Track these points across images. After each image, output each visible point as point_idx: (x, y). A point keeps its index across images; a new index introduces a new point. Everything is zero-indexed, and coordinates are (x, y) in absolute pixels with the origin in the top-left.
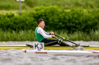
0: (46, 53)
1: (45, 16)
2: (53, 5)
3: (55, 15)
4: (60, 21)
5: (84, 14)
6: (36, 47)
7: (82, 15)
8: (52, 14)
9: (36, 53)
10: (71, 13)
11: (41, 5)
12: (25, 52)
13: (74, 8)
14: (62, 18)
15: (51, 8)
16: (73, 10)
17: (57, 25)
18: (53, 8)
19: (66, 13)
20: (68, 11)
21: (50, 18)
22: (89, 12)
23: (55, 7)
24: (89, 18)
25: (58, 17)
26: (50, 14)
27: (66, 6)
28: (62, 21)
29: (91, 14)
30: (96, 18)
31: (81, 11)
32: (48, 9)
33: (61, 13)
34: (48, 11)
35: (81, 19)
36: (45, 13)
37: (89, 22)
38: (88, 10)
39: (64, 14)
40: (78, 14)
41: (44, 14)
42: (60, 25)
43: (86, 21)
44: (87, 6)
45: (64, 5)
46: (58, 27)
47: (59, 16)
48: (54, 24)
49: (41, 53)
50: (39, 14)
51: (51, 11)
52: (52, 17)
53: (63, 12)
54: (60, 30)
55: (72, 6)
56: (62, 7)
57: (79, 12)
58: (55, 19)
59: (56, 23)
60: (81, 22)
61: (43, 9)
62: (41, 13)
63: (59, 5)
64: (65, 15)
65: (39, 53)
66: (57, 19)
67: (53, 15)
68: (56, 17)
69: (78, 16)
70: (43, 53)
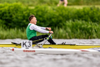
0: (34, 51)
1: (9, 13)
2: (17, 2)
3: (19, 12)
4: (24, 19)
5: (48, 12)
6: (24, 45)
7: (46, 12)
8: (15, 11)
9: (24, 51)
10: (35, 10)
11: (4, 1)
12: (13, 50)
13: (39, 5)
14: (26, 15)
15: (15, 5)
16: (37, 8)
17: (20, 22)
18: (17, 5)
19: (30, 10)
20: (33, 8)
21: (13, 15)
22: (54, 9)
23: (19, 3)
24: (54, 15)
25: (22, 15)
26: (14, 11)
27: (31, 3)
28: (26, 18)
29: (55, 11)
30: (60, 15)
31: (45, 8)
32: (12, 6)
33: (25, 11)
34: (11, 8)
35: (45, 16)
36: (9, 10)
37: (53, 20)
38: (53, 7)
39: (28, 11)
40: (42, 11)
41: (8, 12)
42: (24, 23)
43: (51, 19)
44: (52, 3)
45: (28, 2)
46: (22, 24)
47: (23, 13)
48: (18, 22)
49: (29, 51)
50: (3, 11)
51: (15, 8)
52: (16, 14)
53: (27, 9)
54: (24, 28)
55: (36, 3)
56: (27, 4)
57: (43, 9)
58: (19, 16)
59: (20, 21)
60: (46, 19)
61: (7, 6)
62: (5, 10)
63: (23, 2)
64: (30, 13)
65: (27, 51)
66: (21, 16)
67: (17, 13)
68: (20, 15)
69: (42, 14)
70: (31, 51)
